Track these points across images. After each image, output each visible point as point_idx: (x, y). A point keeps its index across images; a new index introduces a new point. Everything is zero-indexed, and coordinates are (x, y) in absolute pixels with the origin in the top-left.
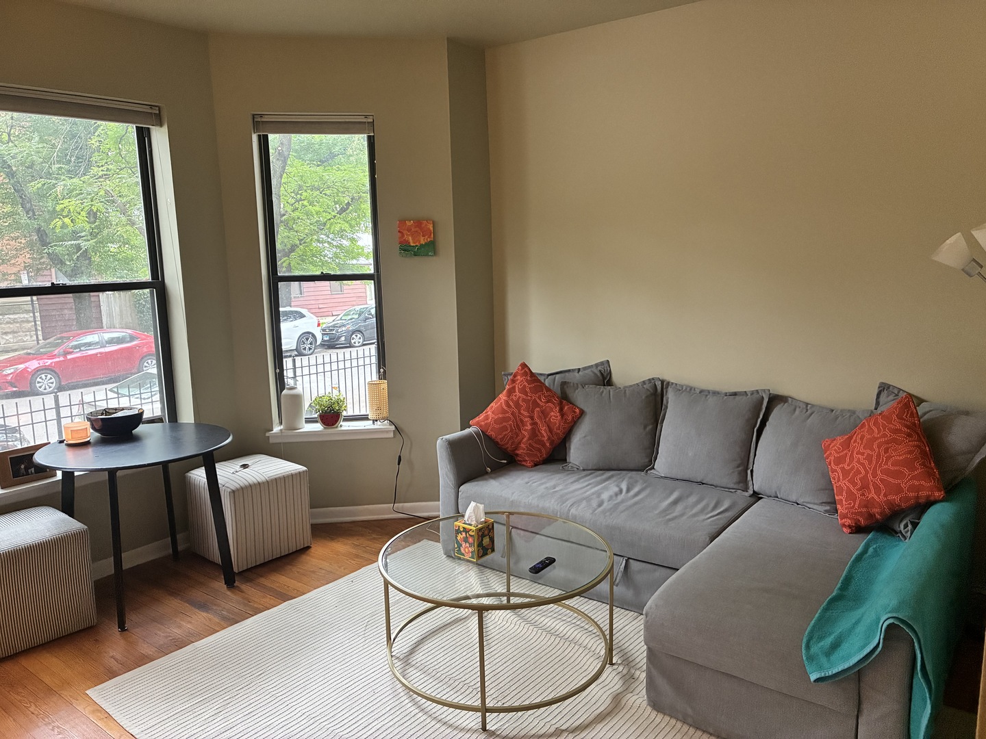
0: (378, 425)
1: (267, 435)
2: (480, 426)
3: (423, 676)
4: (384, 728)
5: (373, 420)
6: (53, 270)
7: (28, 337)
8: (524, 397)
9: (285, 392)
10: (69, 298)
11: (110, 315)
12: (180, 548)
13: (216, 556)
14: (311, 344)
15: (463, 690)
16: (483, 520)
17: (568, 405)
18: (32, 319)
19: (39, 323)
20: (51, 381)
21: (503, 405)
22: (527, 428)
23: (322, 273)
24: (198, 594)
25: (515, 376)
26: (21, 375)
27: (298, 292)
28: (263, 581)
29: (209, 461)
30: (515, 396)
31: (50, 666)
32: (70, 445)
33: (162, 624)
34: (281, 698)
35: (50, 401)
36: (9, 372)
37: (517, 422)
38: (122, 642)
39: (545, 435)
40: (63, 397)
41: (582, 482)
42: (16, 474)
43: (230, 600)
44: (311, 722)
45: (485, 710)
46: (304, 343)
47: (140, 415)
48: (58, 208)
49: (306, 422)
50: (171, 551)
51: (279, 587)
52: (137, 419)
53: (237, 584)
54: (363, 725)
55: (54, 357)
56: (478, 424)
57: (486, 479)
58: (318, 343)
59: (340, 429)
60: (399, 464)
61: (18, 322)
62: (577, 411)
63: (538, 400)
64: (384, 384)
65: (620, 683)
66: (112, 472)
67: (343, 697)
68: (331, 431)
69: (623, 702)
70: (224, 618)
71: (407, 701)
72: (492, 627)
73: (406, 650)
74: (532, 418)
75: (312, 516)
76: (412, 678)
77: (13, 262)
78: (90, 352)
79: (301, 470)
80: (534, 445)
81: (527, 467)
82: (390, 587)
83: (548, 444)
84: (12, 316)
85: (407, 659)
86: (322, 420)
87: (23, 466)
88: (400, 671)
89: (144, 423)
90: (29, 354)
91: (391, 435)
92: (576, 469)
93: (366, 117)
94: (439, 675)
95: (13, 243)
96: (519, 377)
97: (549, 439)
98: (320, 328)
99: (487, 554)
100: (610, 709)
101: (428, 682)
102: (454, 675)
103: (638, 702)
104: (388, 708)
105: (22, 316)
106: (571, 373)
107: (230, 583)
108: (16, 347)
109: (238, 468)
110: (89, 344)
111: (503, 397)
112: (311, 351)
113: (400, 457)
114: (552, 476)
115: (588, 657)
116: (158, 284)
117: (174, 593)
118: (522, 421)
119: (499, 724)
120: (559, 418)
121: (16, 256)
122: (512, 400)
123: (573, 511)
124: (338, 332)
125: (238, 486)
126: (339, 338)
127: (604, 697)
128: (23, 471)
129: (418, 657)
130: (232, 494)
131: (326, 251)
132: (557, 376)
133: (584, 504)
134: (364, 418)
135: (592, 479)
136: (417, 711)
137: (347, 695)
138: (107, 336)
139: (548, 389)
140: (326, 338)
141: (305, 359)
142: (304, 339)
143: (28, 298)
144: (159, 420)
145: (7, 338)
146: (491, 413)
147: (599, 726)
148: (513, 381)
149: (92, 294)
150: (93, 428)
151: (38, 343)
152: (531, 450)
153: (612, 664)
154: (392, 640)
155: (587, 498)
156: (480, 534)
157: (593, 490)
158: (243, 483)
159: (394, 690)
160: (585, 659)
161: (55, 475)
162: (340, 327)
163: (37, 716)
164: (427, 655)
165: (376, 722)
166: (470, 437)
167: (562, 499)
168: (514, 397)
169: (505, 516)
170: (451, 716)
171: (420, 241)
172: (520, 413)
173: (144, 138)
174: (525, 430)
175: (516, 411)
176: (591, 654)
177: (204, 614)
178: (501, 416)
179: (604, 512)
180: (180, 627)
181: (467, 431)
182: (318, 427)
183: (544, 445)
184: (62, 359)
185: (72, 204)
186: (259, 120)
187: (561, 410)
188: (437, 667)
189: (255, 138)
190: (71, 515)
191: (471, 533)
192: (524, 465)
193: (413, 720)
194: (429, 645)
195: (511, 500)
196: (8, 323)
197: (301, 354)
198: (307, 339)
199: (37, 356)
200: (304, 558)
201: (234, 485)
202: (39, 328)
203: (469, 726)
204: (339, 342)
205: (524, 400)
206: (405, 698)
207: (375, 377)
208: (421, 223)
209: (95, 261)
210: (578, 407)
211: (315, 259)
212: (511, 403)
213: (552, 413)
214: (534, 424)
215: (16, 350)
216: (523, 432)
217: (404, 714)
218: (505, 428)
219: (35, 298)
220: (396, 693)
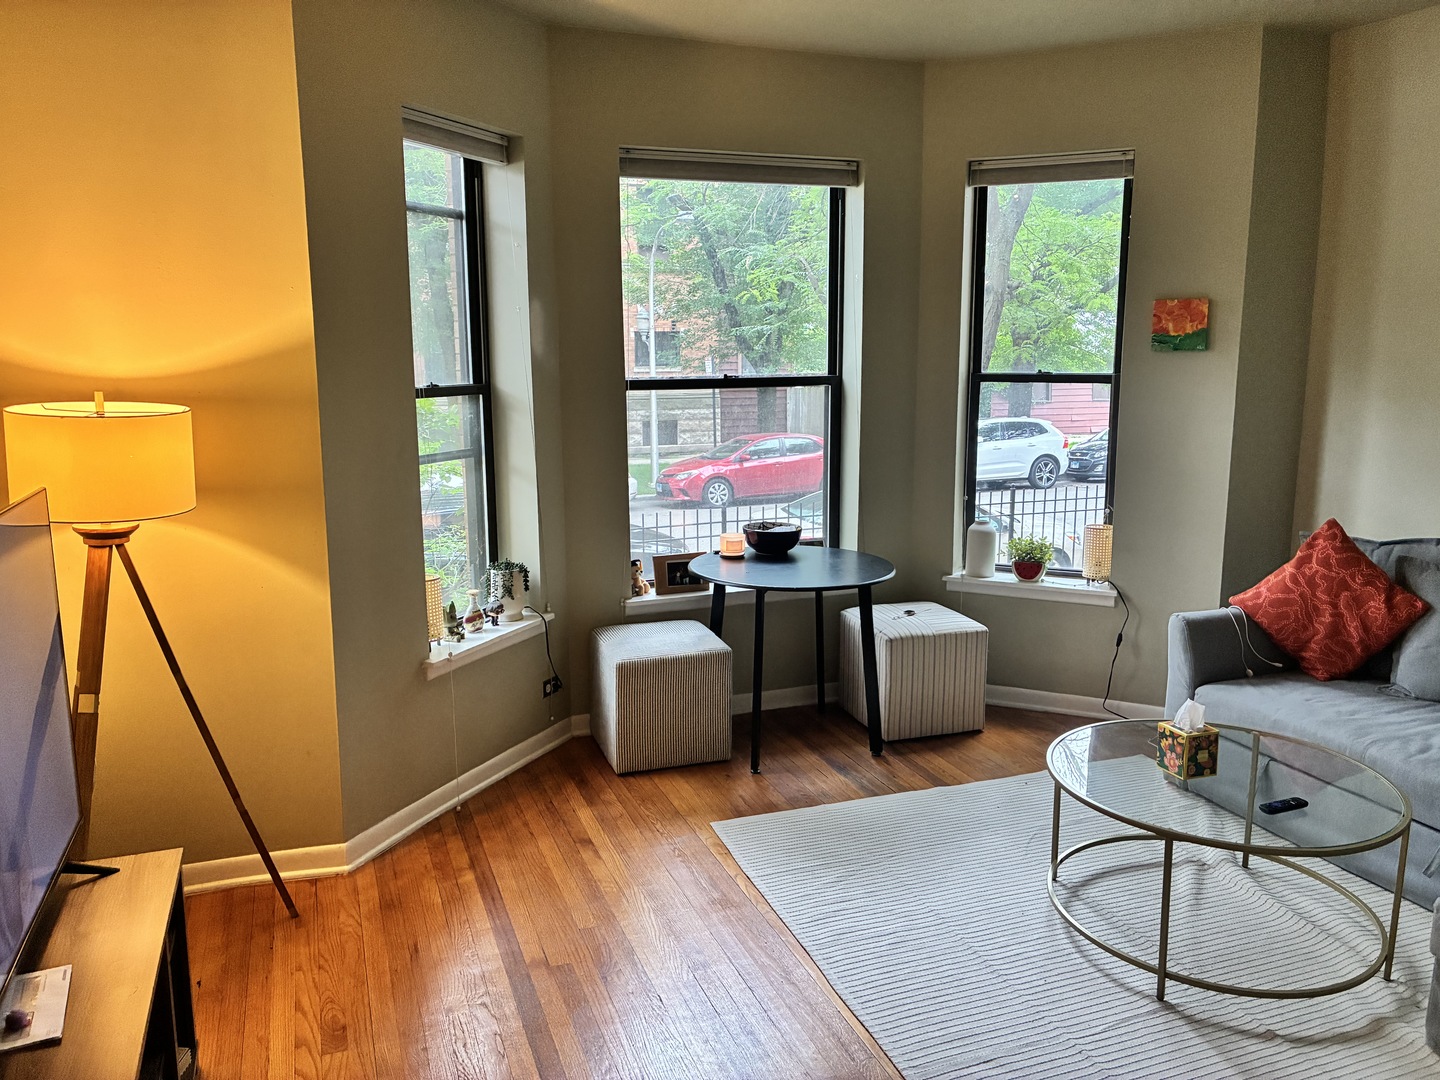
0: (1095, 587)
1: (944, 579)
2: (1245, 607)
3: (1092, 914)
4: (1026, 955)
5: (1088, 580)
6: (740, 356)
7: (706, 438)
8: (1326, 572)
9: (973, 527)
10: (752, 393)
11: (796, 415)
12: (827, 699)
13: (864, 717)
14: (1051, 472)
15: (1143, 947)
16: (1201, 726)
17: (1403, 593)
18: (711, 416)
19: (718, 421)
20: (723, 492)
21: (1288, 577)
22: (1323, 619)
23: (1040, 371)
24: (840, 756)
25: (1315, 538)
26: (693, 482)
27: (1044, 396)
28: (914, 757)
29: (866, 598)
30: (1310, 569)
31: (682, 791)
32: (725, 558)
33: (795, 776)
34: (909, 887)
35: (717, 515)
36: (683, 477)
37: (1307, 606)
38: (753, 785)
39: (1355, 634)
40: (731, 512)
41: (1408, 715)
42: (672, 581)
43: (872, 770)
44: (940, 921)
45: (1163, 974)
46: (1041, 470)
47: (797, 534)
48: (748, 279)
49: (997, 570)
50: (817, 701)
51: (933, 769)
52: (793, 538)
53: (884, 753)
54: (1001, 944)
55: (728, 463)
56: (1241, 603)
57: (1241, 684)
58: (1062, 472)
59: (1040, 584)
60: (1118, 645)
61: (697, 419)
62: (1419, 604)
63: (1348, 579)
64: (1109, 531)
65: (1393, 1006)
66: (761, 592)
67: (983, 908)
68: (1028, 585)
69: (1388, 1029)
70: (863, 787)
71: (1063, 936)
72: (1210, 885)
73: (1077, 879)
74: (1335, 606)
75: (988, 694)
76: (1077, 913)
77: (698, 345)
78: (770, 461)
79: (979, 630)
80: (1333, 647)
81: (1317, 679)
82: (1062, 791)
83: (1359, 650)
84: (691, 411)
85: (1075, 891)
86: (1017, 569)
87: (678, 574)
88: (1062, 901)
89: (801, 544)
90: (703, 457)
91: (1112, 603)
92: (1402, 695)
93: (1124, 153)
94: (1115, 919)
95: (700, 321)
96: (1321, 541)
97: (1361, 641)
98: (1067, 450)
99: (1202, 774)
100: (1365, 1031)
101: (1098, 924)
102: (1137, 926)
103: (1411, 1038)
104: (1037, 936)
105: (702, 411)
106: (1424, 546)
107: (877, 752)
108: (692, 449)
109: (901, 614)
110: (767, 451)
111: (1289, 568)
112: (1050, 483)
113: (1120, 636)
114: (1355, 699)
115: (1351, 960)
116: (834, 381)
117: (815, 748)
118: (1316, 608)
119: (1184, 1000)
120: (1384, 611)
121: (702, 338)
122: (1304, 575)
123: (1373, 751)
124: (1094, 458)
125: (897, 636)
126: (1095, 466)
127: (1360, 1015)
128: (678, 579)
129: (1093, 892)
130: (889, 644)
131: (1090, 337)
132: (1398, 548)
133: (1395, 745)
134: (1077, 575)
135: (1425, 714)
136: (1074, 950)
137: (989, 906)
138: (788, 442)
139: (1370, 564)
140: (1075, 466)
141: (1040, 494)
142: (1042, 465)
143: (711, 391)
144: (819, 543)
145: (685, 437)
146: (1265, 590)
147: (1336, 1048)
148: (1310, 546)
149: (778, 388)
150: (749, 543)
151: (715, 446)
152: (1328, 656)
153: (1387, 978)
154: (1059, 859)
155: (1404, 737)
156: (1194, 744)
157: (1420, 729)
158: (904, 632)
159: (1049, 918)
160: (1346, 962)
161: (707, 589)
162: (1097, 451)
163: (661, 834)
164: (1104, 893)
165: (1018, 946)
166: (1224, 621)
167: (1362, 731)
168: (1307, 571)
169: (1251, 736)
170: (1119, 970)
171: (1185, 330)
172: (1314, 595)
173: (837, 200)
174: (1321, 623)
175: (1307, 590)
176: (1358, 958)
177: (842, 778)
178: (1280, 595)
179: (1425, 762)
180: (813, 783)
181: (1224, 611)
182: (1012, 578)
183: (1350, 649)
184: (737, 466)
185: (762, 273)
186: (976, 168)
187: (1389, 601)
188: (1115, 910)
189: (969, 193)
190: (719, 634)
191: (1180, 740)
192: (1312, 676)
193: (1065, 958)
194: (1110, 883)
195: (1273, 718)
196: (687, 419)
197: (1035, 486)
198: (1046, 465)
199: (713, 460)
200: (973, 743)
201: (893, 634)
202: (718, 427)
203: (1140, 989)
204: (1093, 473)
205: (1324, 577)
206: (1061, 931)
207: (1101, 520)
208: (1190, 303)
209: (785, 346)
210: (1421, 599)
211: (1072, 347)
212: (1301, 579)
213: (1372, 603)
214: (1337, 616)
215: (692, 453)
216: (1316, 625)
217: (1055, 948)
218: (1285, 616)
219: (717, 390)
220: (1050, 923)
